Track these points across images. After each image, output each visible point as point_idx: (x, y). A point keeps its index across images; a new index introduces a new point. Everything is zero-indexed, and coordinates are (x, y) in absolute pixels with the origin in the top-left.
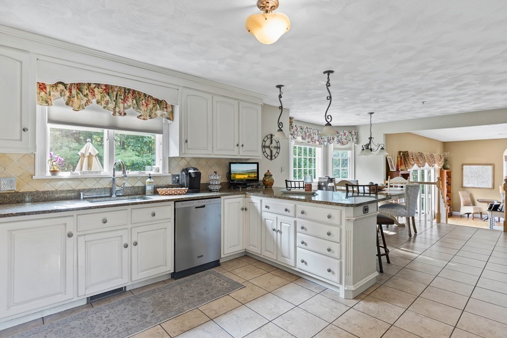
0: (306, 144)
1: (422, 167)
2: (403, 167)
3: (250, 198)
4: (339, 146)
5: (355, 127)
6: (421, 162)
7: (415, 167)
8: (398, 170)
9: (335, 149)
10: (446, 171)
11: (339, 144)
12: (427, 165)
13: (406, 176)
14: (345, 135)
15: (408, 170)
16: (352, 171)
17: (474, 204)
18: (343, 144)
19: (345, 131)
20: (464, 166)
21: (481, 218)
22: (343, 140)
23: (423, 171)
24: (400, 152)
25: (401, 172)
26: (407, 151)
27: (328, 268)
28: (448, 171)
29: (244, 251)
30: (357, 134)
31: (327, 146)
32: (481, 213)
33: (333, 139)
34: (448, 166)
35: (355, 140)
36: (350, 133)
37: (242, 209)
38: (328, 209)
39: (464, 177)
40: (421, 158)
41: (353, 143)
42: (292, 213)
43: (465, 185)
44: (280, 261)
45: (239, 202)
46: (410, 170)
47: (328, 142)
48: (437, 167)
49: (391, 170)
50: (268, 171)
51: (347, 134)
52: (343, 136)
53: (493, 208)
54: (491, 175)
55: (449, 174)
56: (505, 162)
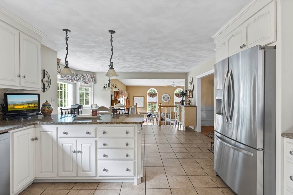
0: (63, 82)
3: (42, 127)
4: (84, 84)
5: (93, 73)
9: (80, 86)
11: (84, 83)
14: (87, 77)
16: (92, 100)
18: (86, 83)
19: (88, 75)
20: (134, 98)
22: (86, 80)
25: (118, 101)
27: (126, 169)
29: (34, 179)
30: (94, 77)
31: (75, 84)
33: (80, 79)
35: (94, 81)
36: (91, 76)
37: (33, 139)
38: (126, 127)
39: (134, 102)
41: (92, 83)
42: (93, 135)
44: (81, 176)
45: (29, 133)
47: (77, 80)
49: (113, 99)
50: (47, 101)
51: (89, 77)
52: (86, 78)
53: (149, 116)
54: (143, 101)
55: (129, 101)
56: (148, 96)
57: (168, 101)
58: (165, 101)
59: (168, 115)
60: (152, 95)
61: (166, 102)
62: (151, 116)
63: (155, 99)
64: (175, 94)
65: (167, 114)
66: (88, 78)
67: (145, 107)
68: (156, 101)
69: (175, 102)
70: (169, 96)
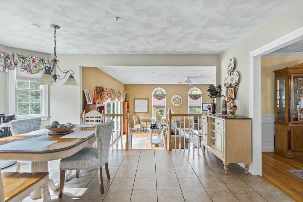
1: (113, 101)
2: (99, 101)
4: (25, 74)
5: (48, 55)
6: (113, 97)
7: (109, 101)
8: (94, 103)
9: (18, 77)
10: (126, 103)
11: (26, 71)
12: (116, 99)
13: (101, 109)
14: (34, 61)
15: (104, 103)
17: (140, 123)
18: (31, 72)
19: (34, 57)
20: (135, 100)
21: (143, 131)
22: (31, 67)
23: (114, 103)
24: (97, 87)
25: (97, 105)
26: (103, 87)
28: (128, 103)
32: (143, 128)
33: (16, 64)
34: (127, 100)
36: (42, 60)
39: (135, 107)
40: (113, 93)
43: (136, 111)
46: (105, 104)
47: (7, 67)
48: (122, 100)
49: (89, 103)
51: (37, 61)
52: (31, 63)
53: (153, 127)
54: (147, 105)
55: (128, 105)
56: (153, 98)
57: (179, 104)
58: (175, 105)
59: (180, 123)
60: (159, 97)
61: (177, 105)
62: (156, 127)
63: (163, 102)
64: (189, 95)
65: (179, 121)
66: (37, 63)
67: (149, 112)
68: (163, 105)
69: (189, 105)
70: (181, 99)
